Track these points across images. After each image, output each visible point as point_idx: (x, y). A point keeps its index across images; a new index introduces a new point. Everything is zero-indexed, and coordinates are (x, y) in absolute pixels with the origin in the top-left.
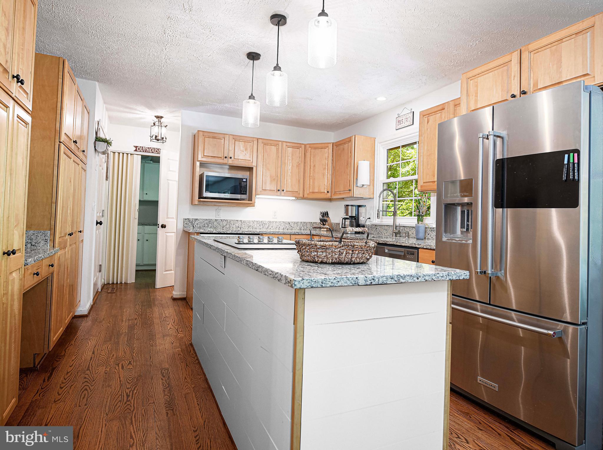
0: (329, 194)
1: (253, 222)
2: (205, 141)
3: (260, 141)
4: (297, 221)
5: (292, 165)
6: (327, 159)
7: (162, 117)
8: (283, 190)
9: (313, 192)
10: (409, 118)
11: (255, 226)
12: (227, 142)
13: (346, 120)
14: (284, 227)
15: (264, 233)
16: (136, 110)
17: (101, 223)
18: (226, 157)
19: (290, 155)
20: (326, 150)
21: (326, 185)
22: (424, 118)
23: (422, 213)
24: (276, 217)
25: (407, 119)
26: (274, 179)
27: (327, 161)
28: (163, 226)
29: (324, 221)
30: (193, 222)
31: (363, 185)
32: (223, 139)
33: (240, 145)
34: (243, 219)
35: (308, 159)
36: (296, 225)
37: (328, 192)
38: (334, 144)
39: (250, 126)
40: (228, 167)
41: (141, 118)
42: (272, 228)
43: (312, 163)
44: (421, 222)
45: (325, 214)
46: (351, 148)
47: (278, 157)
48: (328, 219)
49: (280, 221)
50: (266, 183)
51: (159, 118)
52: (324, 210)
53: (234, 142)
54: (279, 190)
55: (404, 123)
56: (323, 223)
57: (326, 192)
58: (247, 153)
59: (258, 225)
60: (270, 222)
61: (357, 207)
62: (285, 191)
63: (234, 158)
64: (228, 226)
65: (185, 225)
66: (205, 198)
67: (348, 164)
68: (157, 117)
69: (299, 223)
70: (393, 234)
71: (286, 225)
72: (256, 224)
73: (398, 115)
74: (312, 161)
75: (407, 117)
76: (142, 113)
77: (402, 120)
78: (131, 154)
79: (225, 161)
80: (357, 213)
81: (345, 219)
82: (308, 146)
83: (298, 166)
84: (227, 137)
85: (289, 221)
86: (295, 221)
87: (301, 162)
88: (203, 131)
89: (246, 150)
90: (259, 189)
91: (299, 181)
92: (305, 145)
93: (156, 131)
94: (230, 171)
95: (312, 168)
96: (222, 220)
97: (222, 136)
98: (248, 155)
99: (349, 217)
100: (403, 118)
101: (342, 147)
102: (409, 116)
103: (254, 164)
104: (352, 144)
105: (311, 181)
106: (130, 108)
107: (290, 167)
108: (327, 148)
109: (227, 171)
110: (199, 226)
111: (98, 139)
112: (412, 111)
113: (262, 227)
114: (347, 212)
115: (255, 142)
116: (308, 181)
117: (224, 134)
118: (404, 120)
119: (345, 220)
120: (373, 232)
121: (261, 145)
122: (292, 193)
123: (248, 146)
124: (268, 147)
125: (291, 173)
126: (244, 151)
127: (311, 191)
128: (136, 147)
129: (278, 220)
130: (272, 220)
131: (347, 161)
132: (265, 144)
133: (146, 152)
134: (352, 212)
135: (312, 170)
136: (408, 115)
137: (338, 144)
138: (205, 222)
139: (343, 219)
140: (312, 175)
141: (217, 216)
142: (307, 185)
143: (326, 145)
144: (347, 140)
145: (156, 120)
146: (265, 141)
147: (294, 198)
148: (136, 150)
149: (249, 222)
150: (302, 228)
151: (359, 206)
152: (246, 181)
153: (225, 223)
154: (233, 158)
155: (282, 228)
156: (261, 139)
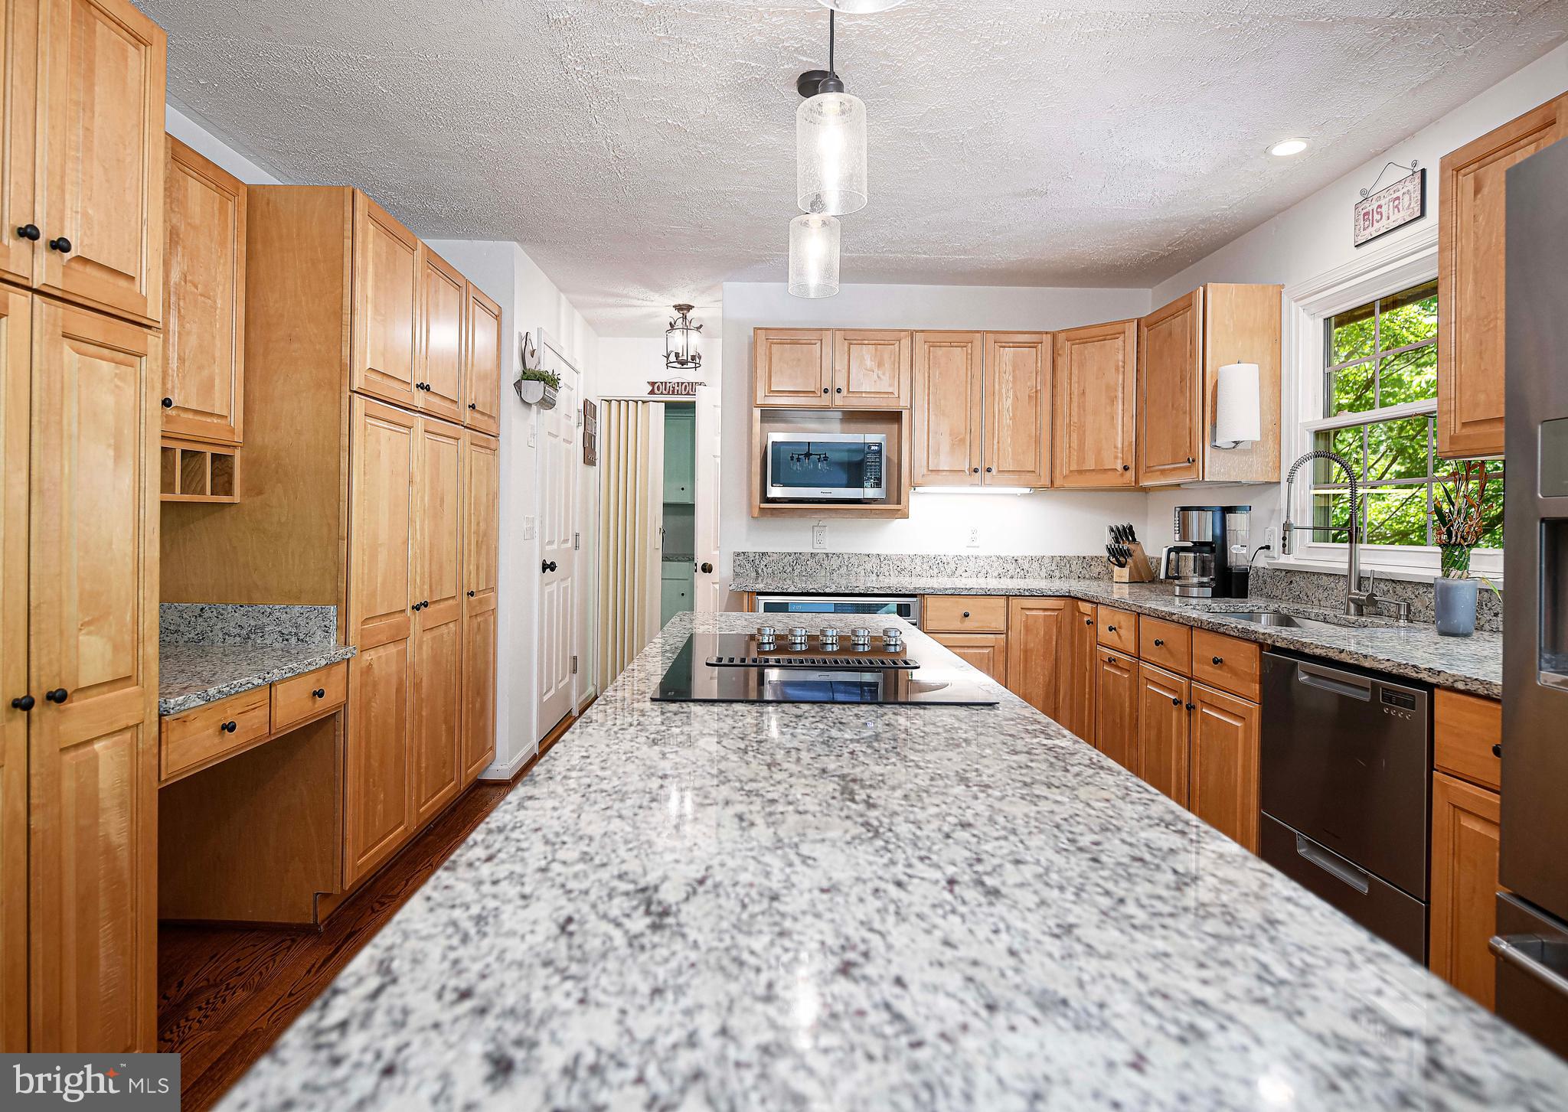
0: (1130, 475)
1: (912, 558)
2: (771, 353)
3: (918, 337)
4: (1039, 554)
5: (1016, 397)
6: (1121, 369)
7: (689, 308)
8: (989, 470)
9: (1080, 472)
10: (1407, 197)
11: (918, 569)
12: (827, 350)
13: (1182, 243)
14: (1000, 570)
15: (928, 591)
16: (626, 296)
17: (552, 567)
18: (826, 391)
19: (1009, 368)
20: (1119, 342)
21: (1120, 446)
22: (1460, 177)
23: (1462, 537)
24: (975, 544)
25: (1397, 202)
26: (960, 440)
27: (1121, 377)
28: (707, 569)
29: (1122, 555)
30: (757, 562)
31: (1237, 443)
32: (819, 344)
33: (865, 356)
34: (883, 551)
35: (1063, 375)
36: (1036, 565)
37: (1126, 468)
38: (1142, 324)
39: (812, 296)
40: (839, 415)
41: (650, 316)
42: (964, 574)
43: (1075, 386)
44: (1460, 572)
45: (1125, 534)
46: (1193, 327)
47: (972, 377)
48: (1132, 547)
49: (987, 554)
50: (937, 452)
51: (682, 309)
52: (1121, 522)
53: (846, 349)
54: (976, 471)
55: (1385, 217)
56: (1117, 560)
57: (1120, 467)
58: (884, 374)
59: (924, 566)
60: (959, 558)
61: (1218, 515)
62: (994, 471)
63: (849, 391)
64: (843, 570)
65: (738, 570)
66: (774, 500)
67: (1184, 380)
68: (679, 308)
69: (1046, 561)
70: (1348, 606)
71: (1007, 566)
72: (919, 564)
73: (1363, 192)
74: (1075, 379)
75: (1397, 194)
76: (645, 303)
77: (1380, 206)
78: (644, 402)
79: (825, 400)
80: (1218, 531)
81: (1178, 550)
82: (1061, 337)
83: (1035, 397)
84: (827, 337)
85: (1016, 554)
86: (1034, 555)
87: (1043, 383)
88: (766, 329)
89: (880, 365)
90: (920, 469)
91: (1038, 441)
92: (1054, 335)
93: (678, 341)
94: (846, 426)
95: (1075, 399)
96: (827, 555)
97: (814, 336)
98: (886, 378)
99: (1191, 544)
100: (1382, 202)
101: (1164, 326)
102: (1405, 190)
103: (904, 402)
104: (1194, 318)
105: (1074, 436)
106: (617, 295)
107: (1010, 401)
108: (1121, 338)
109: (837, 426)
110: (770, 570)
111: (528, 375)
112: (1419, 168)
113: (936, 571)
114: (1184, 530)
115: (906, 343)
116: (1066, 440)
117: (821, 330)
118: (1384, 210)
119: (1177, 553)
120: (1279, 593)
121: (921, 349)
122: (1018, 474)
123: (886, 356)
124: (940, 352)
125: (1013, 418)
126: (876, 370)
127: (1074, 467)
128: (653, 384)
129: (982, 553)
130: (964, 554)
131: (1181, 371)
132: (933, 345)
133: (673, 393)
134: (1203, 529)
135: (1075, 405)
136: (1400, 187)
137: (1154, 319)
138: (786, 560)
139: (1170, 551)
140: (1075, 419)
141: (816, 546)
142: (1062, 455)
143: (1119, 328)
144: (1181, 304)
145: (677, 315)
146: (932, 338)
147: (1027, 491)
148: (652, 392)
149: (901, 560)
150: (1057, 573)
151: (1227, 510)
152: (880, 452)
153: (835, 562)
154: (844, 392)
155: (996, 574)
156: (922, 331)
